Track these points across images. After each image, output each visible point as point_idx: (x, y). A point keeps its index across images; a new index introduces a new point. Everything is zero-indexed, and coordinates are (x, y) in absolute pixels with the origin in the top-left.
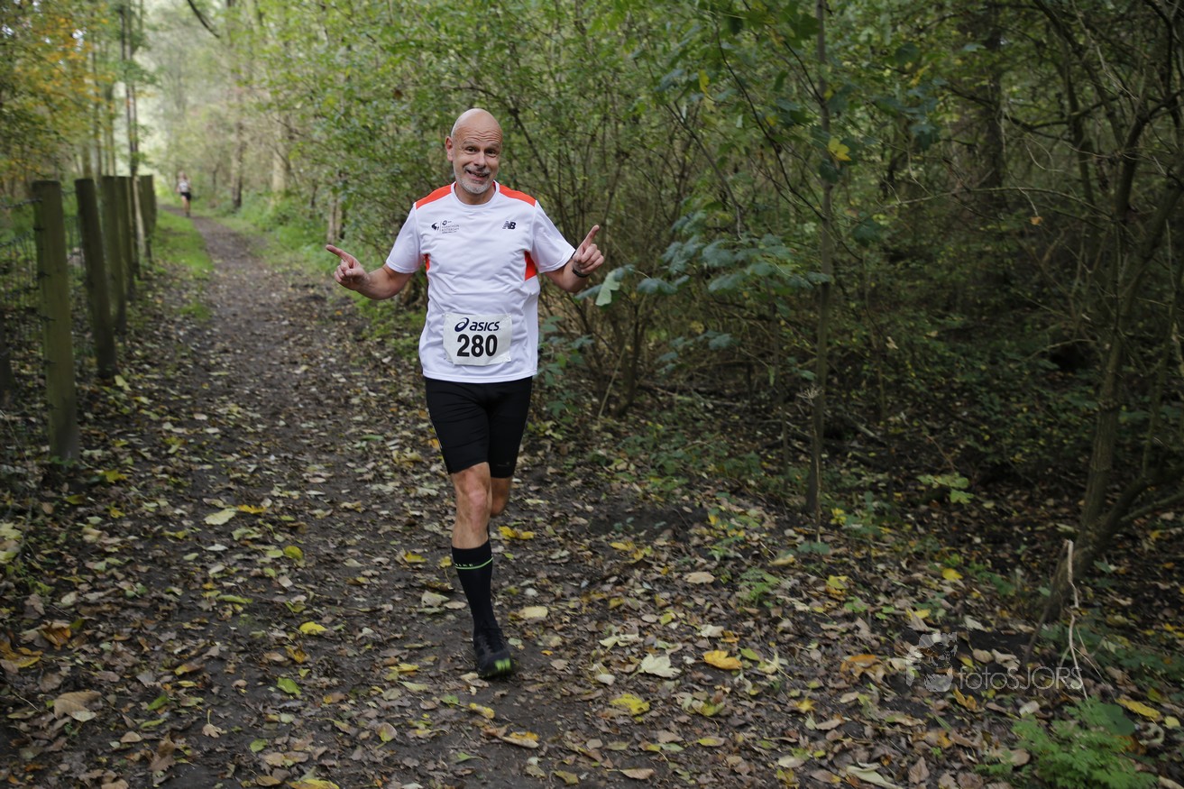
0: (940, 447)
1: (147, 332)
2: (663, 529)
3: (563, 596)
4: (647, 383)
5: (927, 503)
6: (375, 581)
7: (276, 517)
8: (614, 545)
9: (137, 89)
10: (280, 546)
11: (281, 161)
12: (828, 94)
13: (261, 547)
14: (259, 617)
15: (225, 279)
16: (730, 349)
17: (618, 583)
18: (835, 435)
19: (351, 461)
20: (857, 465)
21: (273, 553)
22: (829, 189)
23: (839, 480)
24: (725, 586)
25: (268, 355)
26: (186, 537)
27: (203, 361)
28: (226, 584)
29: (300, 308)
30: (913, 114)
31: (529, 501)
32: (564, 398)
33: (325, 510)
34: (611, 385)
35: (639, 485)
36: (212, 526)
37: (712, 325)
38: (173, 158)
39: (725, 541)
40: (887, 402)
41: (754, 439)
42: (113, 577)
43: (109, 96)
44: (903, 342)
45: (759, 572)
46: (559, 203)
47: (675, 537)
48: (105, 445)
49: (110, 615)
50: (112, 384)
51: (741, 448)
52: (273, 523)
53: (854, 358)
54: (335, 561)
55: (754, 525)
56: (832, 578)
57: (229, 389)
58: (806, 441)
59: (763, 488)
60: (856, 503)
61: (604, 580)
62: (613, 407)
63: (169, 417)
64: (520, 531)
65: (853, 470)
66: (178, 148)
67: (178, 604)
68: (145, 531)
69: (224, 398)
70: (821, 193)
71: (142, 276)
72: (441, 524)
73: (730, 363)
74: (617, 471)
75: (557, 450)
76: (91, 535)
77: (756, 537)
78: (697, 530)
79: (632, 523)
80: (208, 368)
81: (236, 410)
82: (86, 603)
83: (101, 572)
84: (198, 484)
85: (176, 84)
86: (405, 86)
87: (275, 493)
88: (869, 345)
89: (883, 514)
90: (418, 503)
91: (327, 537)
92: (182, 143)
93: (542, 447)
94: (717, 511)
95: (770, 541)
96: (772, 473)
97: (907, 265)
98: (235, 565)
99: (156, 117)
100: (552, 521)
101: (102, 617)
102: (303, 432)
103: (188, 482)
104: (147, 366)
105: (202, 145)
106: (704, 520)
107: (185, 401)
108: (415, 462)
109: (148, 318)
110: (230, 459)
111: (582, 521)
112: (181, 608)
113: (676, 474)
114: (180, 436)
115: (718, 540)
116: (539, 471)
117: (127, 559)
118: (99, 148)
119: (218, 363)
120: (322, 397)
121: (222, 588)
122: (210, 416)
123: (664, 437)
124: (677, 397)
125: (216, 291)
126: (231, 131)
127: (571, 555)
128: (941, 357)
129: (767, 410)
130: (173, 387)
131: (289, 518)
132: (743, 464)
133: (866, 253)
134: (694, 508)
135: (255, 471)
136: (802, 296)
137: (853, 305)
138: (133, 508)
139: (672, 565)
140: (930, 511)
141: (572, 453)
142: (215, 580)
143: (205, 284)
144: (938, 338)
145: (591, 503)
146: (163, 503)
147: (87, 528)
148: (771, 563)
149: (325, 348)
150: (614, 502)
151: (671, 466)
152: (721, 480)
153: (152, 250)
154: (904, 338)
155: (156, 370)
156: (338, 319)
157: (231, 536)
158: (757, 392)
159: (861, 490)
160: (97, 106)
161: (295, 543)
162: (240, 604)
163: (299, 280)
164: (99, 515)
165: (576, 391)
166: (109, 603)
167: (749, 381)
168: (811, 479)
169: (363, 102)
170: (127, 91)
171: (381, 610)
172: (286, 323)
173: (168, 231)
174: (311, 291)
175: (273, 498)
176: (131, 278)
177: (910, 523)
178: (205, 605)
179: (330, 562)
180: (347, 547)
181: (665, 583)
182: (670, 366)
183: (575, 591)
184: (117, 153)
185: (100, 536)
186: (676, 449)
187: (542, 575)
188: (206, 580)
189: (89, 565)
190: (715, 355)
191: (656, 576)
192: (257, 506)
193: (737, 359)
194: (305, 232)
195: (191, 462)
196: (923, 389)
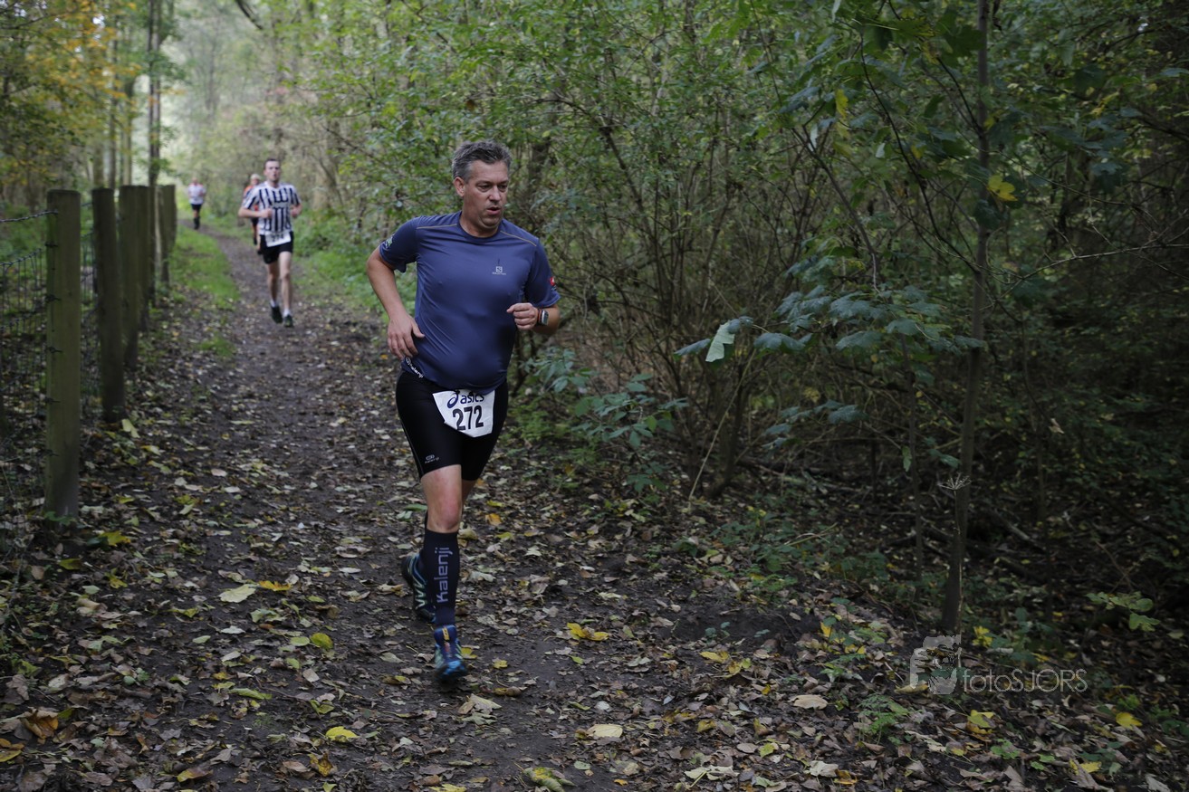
0: (1114, 557)
1: (160, 370)
2: (765, 638)
3: (641, 713)
4: (750, 459)
5: (1096, 627)
6: (417, 681)
7: (303, 597)
8: (705, 654)
9: (163, 84)
10: (306, 632)
11: (324, 175)
12: (989, 123)
13: (284, 632)
14: (279, 717)
15: (252, 311)
16: (854, 424)
17: (708, 702)
18: (981, 534)
19: (393, 534)
20: (1006, 574)
21: (298, 640)
22: (984, 236)
23: (984, 591)
24: (840, 713)
25: (300, 403)
26: (196, 615)
27: (223, 407)
28: (241, 675)
29: (338, 349)
30: (1094, 150)
31: (603, 594)
32: (649, 471)
33: (361, 592)
34: (705, 460)
35: (737, 583)
36: (227, 604)
37: (830, 393)
38: (198, 166)
39: (843, 658)
40: (1047, 498)
41: (877, 535)
42: (109, 658)
43: (129, 90)
44: (1069, 425)
45: (883, 699)
46: (654, 240)
47: (779, 649)
48: (107, 501)
49: (105, 705)
50: (118, 429)
51: (860, 544)
52: (299, 604)
53: (1008, 442)
54: (370, 654)
55: (877, 640)
56: (975, 713)
57: (252, 441)
58: (942, 540)
59: (890, 596)
60: (1005, 621)
61: (692, 697)
62: (706, 485)
63: (182, 472)
64: (591, 630)
65: (1002, 580)
66: (205, 154)
67: (184, 696)
68: (150, 606)
69: (247, 451)
70: (974, 240)
71: (157, 303)
72: (498, 616)
73: (850, 438)
74: (710, 564)
75: (638, 535)
76: (87, 607)
77: (880, 655)
78: (806, 642)
79: (727, 628)
80: (230, 416)
81: (260, 466)
82: (77, 689)
83: (96, 653)
84: (212, 552)
85: (208, 79)
86: (479, 96)
87: (303, 568)
88: (1027, 426)
89: (1039, 637)
90: (470, 590)
91: (362, 624)
92: (210, 149)
93: (621, 530)
94: (833, 621)
95: (897, 662)
96: (899, 577)
97: (1077, 332)
98: (252, 652)
99: (182, 117)
100: (630, 620)
101: (95, 706)
102: (338, 497)
103: (201, 550)
104: (159, 410)
105: (233, 151)
106: (815, 631)
107: (202, 453)
108: (469, 540)
109: (162, 353)
110: (252, 525)
111: (667, 622)
112: (188, 701)
113: (783, 573)
114: (194, 495)
115: (831, 657)
116: (616, 558)
117: (128, 638)
118: (113, 151)
119: (241, 410)
120: (362, 456)
121: (237, 679)
122: (230, 472)
123: (769, 525)
124: (783, 477)
125: (242, 325)
126: (269, 137)
127: (653, 663)
128: (1115, 445)
129: (895, 500)
130: (188, 436)
131: (318, 599)
132: (866, 565)
133: (1026, 314)
134: (803, 615)
135: (280, 540)
136: (943, 362)
137: (1008, 377)
138: (137, 578)
139: (776, 683)
140: (1099, 637)
141: (656, 539)
142: (228, 669)
143: (230, 316)
144: (1114, 423)
145: (678, 602)
146: (172, 573)
147: (82, 599)
148: (898, 689)
149: (366, 398)
150: (707, 601)
151: (776, 562)
152: (836, 582)
153: (170, 272)
154: (1071, 421)
155: (168, 415)
156: (384, 364)
157: (249, 617)
158: (883, 477)
159: (1013, 605)
160: (115, 102)
161: (324, 630)
162: (258, 700)
163: (339, 317)
164: (97, 584)
165: (662, 463)
166: (104, 690)
167: (874, 463)
168: (950, 587)
169: (431, 112)
170: (152, 87)
171: (422, 716)
172: (322, 365)
173: (188, 251)
174: (353, 330)
175: (301, 575)
176: (146, 304)
177: (1074, 650)
178: (215, 699)
179: (364, 656)
180: (385, 637)
181: (767, 705)
182: (779, 440)
183: (656, 708)
184: (135, 158)
185: (97, 609)
186: (782, 541)
187: (617, 685)
188: (218, 669)
189: (83, 643)
190: (832, 430)
191: (755, 696)
192: (282, 583)
193: (860, 435)
194: (348, 261)
195: (206, 526)
196: (1094, 485)
